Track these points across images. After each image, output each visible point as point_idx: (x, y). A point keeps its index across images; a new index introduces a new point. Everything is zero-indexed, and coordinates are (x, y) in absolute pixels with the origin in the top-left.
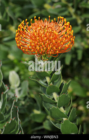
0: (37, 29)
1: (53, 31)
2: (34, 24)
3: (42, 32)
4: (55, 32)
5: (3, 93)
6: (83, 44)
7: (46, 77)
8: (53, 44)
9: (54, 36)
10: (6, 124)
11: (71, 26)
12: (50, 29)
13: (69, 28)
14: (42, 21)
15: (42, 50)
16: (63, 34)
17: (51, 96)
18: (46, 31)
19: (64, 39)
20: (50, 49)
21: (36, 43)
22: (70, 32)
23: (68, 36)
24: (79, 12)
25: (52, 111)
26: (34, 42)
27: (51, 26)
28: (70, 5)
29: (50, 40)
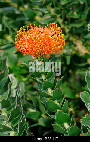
0: (33, 34)
1: (46, 35)
2: (30, 30)
3: (38, 36)
4: (48, 35)
5: (10, 83)
6: (71, 50)
7: (42, 75)
8: (47, 46)
9: (48, 39)
10: (13, 109)
11: (61, 30)
12: (44, 33)
13: (60, 32)
14: (37, 27)
15: (38, 51)
16: (55, 37)
17: (46, 91)
18: (41, 35)
19: (57, 41)
20: (45, 51)
21: (33, 45)
22: (61, 35)
23: (60, 39)
24: (66, 22)
25: (48, 104)
26: (31, 45)
27: (45, 31)
28: (59, 16)
29: (44, 43)
